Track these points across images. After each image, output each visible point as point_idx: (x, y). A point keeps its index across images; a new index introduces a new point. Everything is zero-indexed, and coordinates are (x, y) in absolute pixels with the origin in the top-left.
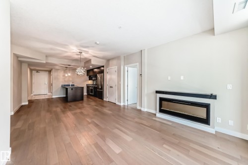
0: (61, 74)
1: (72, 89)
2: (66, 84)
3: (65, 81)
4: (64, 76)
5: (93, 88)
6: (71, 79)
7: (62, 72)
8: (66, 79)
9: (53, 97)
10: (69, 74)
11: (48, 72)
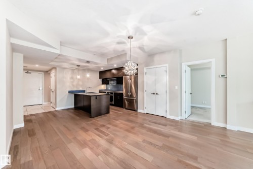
0: (68, 75)
1: (96, 98)
2: (81, 89)
3: (73, 85)
4: (72, 78)
5: (113, 95)
6: (81, 83)
7: (70, 72)
8: (75, 83)
9: (57, 109)
10: (79, 77)
11: (43, 73)
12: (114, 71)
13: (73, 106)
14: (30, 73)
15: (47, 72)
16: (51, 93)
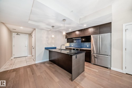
2: (53, 46)
3: (48, 43)
4: (47, 37)
6: (53, 41)
10: (53, 36)
11: (28, 35)
12: (77, 33)
13: (48, 60)
14: (20, 35)
15: (31, 34)
16: (33, 49)
